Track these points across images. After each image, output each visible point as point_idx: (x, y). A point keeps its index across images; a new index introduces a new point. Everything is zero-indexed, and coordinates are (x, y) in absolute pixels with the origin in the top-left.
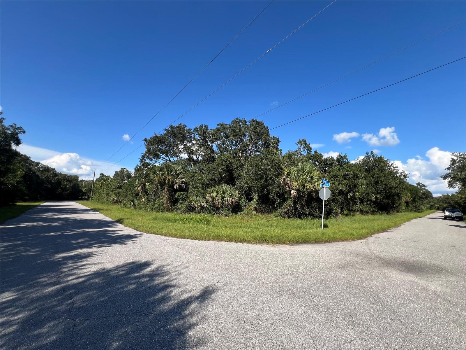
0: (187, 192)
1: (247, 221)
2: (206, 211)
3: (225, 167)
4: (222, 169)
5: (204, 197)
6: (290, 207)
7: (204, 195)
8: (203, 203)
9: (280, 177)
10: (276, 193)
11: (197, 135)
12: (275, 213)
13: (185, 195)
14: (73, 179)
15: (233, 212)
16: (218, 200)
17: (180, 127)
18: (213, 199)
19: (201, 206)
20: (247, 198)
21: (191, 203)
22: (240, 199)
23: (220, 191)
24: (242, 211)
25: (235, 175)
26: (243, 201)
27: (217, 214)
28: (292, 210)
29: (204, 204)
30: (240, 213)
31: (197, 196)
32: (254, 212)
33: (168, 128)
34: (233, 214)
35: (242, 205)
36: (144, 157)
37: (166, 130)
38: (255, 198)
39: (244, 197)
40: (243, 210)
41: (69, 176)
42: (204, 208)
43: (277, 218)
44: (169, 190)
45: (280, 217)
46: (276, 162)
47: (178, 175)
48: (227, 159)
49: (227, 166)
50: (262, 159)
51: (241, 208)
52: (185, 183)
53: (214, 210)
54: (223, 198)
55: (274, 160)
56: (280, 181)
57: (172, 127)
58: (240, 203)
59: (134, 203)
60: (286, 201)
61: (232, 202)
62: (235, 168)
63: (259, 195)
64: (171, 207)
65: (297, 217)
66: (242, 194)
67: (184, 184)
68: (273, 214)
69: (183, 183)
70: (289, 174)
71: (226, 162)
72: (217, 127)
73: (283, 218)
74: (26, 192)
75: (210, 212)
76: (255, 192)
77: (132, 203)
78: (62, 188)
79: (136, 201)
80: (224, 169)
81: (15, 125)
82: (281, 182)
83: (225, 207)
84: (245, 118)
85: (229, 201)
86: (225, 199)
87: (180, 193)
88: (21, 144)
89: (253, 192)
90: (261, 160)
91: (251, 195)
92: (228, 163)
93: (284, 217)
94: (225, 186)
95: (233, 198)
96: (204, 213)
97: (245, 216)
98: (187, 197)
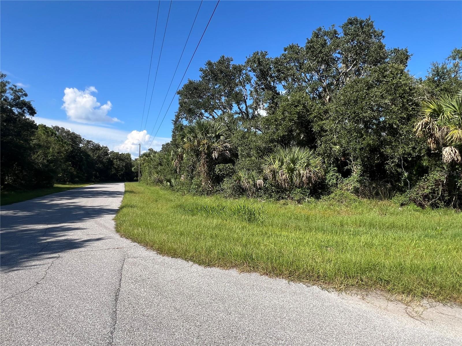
0: (233, 163)
1: (339, 213)
2: (265, 194)
3: (295, 117)
4: (291, 120)
5: (260, 171)
6: (437, 185)
7: (259, 168)
8: (258, 181)
9: (414, 122)
10: (403, 157)
11: (251, 71)
12: (399, 198)
13: (230, 168)
14: (125, 158)
15: (312, 196)
16: (283, 175)
17: (223, 61)
18: (274, 173)
19: (255, 185)
20: (339, 171)
21: (240, 180)
22: (326, 173)
23: (287, 159)
24: (329, 194)
25: (316, 128)
26: (332, 176)
27: (283, 198)
28: (443, 190)
29: (260, 182)
30: (325, 197)
31: (249, 170)
32: (353, 196)
33: (205, 67)
34: (313, 199)
35: (330, 183)
36: (178, 117)
37: (201, 71)
38: (356, 170)
39: (333, 169)
40: (332, 192)
41: (121, 155)
42: (260, 189)
43: (405, 208)
44: (207, 162)
45: (412, 207)
46: (404, 90)
47: (218, 137)
48: (299, 101)
49: (298, 113)
50: (370, 87)
51: (328, 188)
52: (230, 150)
53: (278, 192)
54: (291, 171)
55: (397, 86)
56: (415, 130)
57: (210, 64)
58: (326, 179)
59: (170, 183)
60: (427, 173)
61: (309, 178)
62: (315, 117)
63: (363, 165)
64: (213, 188)
65: (455, 207)
66: (330, 164)
67: (227, 152)
68: (395, 199)
69: (227, 150)
70: (436, 113)
71: (296, 106)
72: (283, 52)
73: (419, 208)
74: (75, 173)
75: (271, 195)
76: (356, 158)
77: (169, 183)
78: (115, 169)
79: (173, 181)
80: (293, 120)
81: (16, 87)
82: (416, 132)
83: (296, 187)
84: (334, 25)
85: (303, 176)
86: (295, 173)
87: (221, 166)
88: (36, 113)
89: (351, 158)
90: (368, 89)
91: (347, 166)
92: (300, 108)
93: (421, 206)
94: (296, 150)
95: (310, 171)
96: (261, 196)
97: (335, 203)
98: (234, 172)
